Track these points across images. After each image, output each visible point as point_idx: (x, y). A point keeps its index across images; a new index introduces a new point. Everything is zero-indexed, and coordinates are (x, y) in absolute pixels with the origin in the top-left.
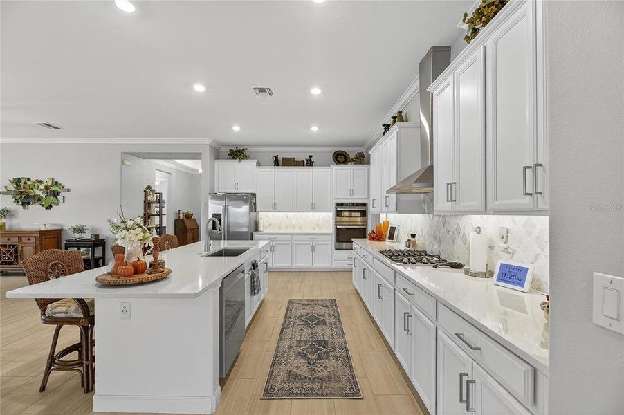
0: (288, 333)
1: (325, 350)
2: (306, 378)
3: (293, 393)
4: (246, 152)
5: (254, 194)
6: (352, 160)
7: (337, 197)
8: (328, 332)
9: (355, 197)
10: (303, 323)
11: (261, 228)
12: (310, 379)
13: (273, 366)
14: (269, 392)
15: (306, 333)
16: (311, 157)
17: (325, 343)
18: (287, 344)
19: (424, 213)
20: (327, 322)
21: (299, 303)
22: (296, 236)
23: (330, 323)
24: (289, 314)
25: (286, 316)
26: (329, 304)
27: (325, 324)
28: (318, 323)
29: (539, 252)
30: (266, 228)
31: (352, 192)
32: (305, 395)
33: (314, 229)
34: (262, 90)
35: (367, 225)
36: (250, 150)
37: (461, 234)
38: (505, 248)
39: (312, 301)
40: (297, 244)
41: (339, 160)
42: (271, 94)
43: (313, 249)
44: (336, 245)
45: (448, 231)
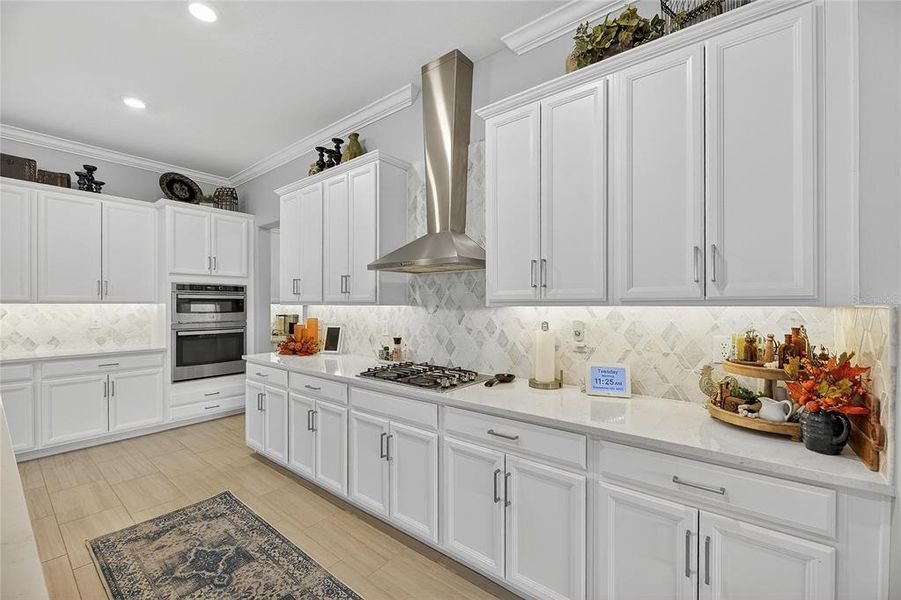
6: (209, 200)
7: (176, 270)
8: (274, 574)
9: (220, 273)
10: (189, 585)
16: (90, 168)
19: (413, 303)
20: (251, 549)
21: (132, 535)
23: (262, 550)
24: (123, 584)
26: (222, 508)
27: (249, 559)
28: (232, 565)
29: (628, 347)
31: (213, 263)
33: (100, 341)
35: (244, 327)
37: (497, 332)
38: (579, 347)
39: (168, 517)
41: (176, 192)
43: (109, 390)
44: (174, 373)
45: (469, 330)
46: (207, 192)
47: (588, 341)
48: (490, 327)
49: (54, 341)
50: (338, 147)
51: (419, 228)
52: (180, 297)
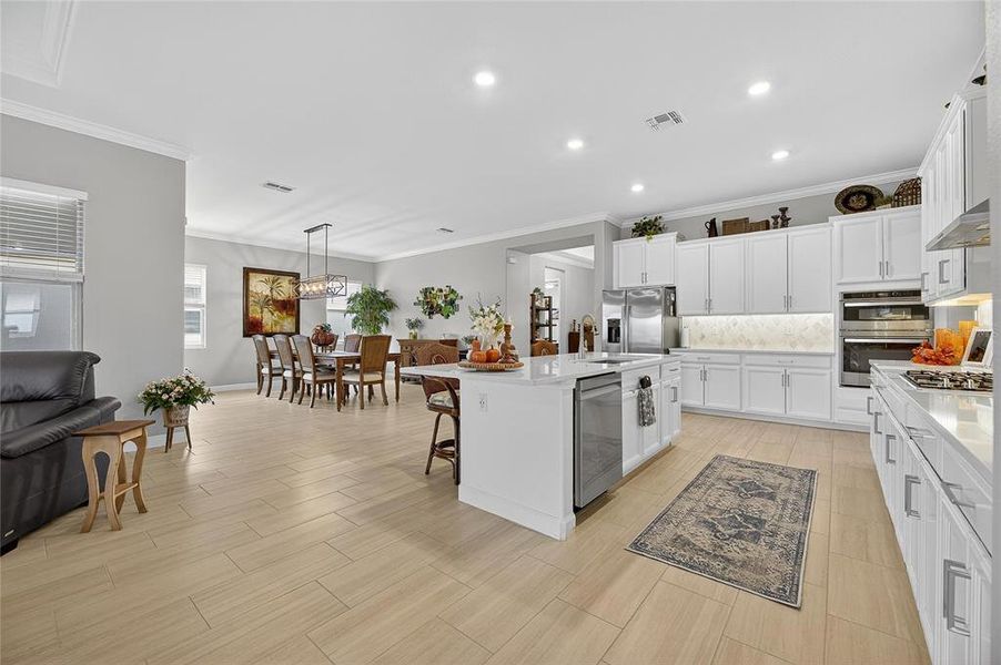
0: (697, 493)
1: (754, 529)
2: (702, 550)
3: (673, 559)
4: (661, 223)
5: (673, 288)
6: (889, 200)
7: (843, 281)
8: (773, 511)
9: (894, 277)
10: (729, 488)
11: (686, 342)
12: (708, 553)
13: (655, 522)
14: (638, 546)
15: (730, 501)
16: (784, 210)
17: (760, 522)
18: (688, 505)
20: (779, 497)
21: (735, 462)
22: (748, 357)
24: (708, 472)
25: (701, 474)
26: (796, 475)
27: (772, 498)
28: (760, 495)
30: (696, 343)
31: (885, 268)
32: (691, 567)
33: (792, 344)
34: (661, 119)
36: (667, 217)
39: (762, 464)
40: (750, 371)
41: (852, 205)
42: (677, 120)
43: (786, 380)
44: (842, 378)
49: (762, 342)
52: (846, 305)
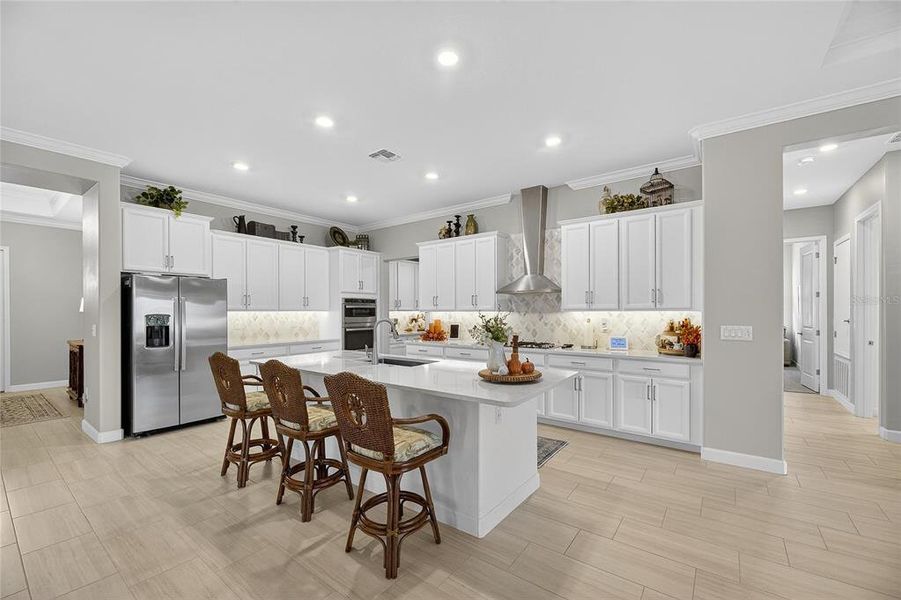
4: (181, 198)
6: (355, 244)
9: (365, 292)
16: (295, 228)
29: (627, 328)
31: (361, 284)
35: (375, 327)
38: (604, 330)
41: (338, 240)
45: (546, 324)
46: (352, 239)
47: (609, 327)
48: (558, 323)
50: (458, 220)
51: (514, 270)
52: (347, 307)
